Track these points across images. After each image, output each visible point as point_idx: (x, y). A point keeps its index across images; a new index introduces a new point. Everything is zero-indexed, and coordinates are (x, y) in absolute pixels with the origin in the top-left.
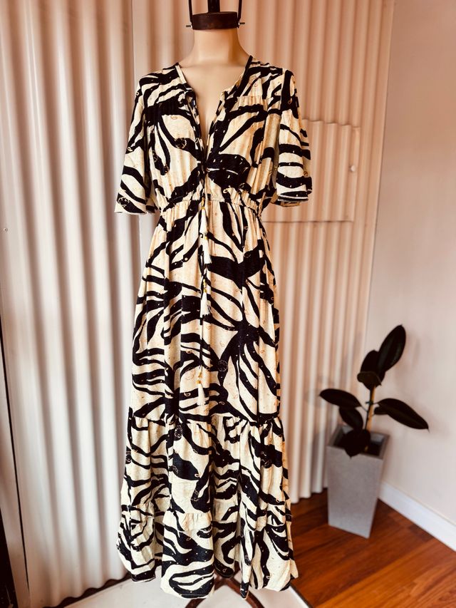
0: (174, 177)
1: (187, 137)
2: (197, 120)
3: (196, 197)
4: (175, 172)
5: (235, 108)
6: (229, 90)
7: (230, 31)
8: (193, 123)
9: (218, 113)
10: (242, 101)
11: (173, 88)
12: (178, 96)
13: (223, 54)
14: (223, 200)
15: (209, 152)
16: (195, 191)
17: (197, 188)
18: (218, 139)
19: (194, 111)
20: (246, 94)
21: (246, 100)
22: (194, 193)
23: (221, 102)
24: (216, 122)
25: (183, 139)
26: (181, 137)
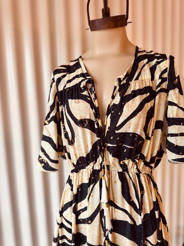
0: (78, 149)
1: (88, 117)
2: (96, 103)
3: (97, 167)
4: (79, 145)
5: (129, 92)
6: (122, 77)
7: (120, 29)
8: (93, 106)
9: (113, 97)
10: (134, 85)
11: (77, 76)
12: (80, 83)
13: (115, 48)
14: (121, 170)
15: (107, 130)
16: (96, 161)
17: (98, 160)
18: (115, 120)
19: (93, 96)
20: (137, 79)
21: (137, 84)
22: (95, 163)
23: (115, 88)
24: (112, 104)
25: (85, 119)
26: (83, 118)
